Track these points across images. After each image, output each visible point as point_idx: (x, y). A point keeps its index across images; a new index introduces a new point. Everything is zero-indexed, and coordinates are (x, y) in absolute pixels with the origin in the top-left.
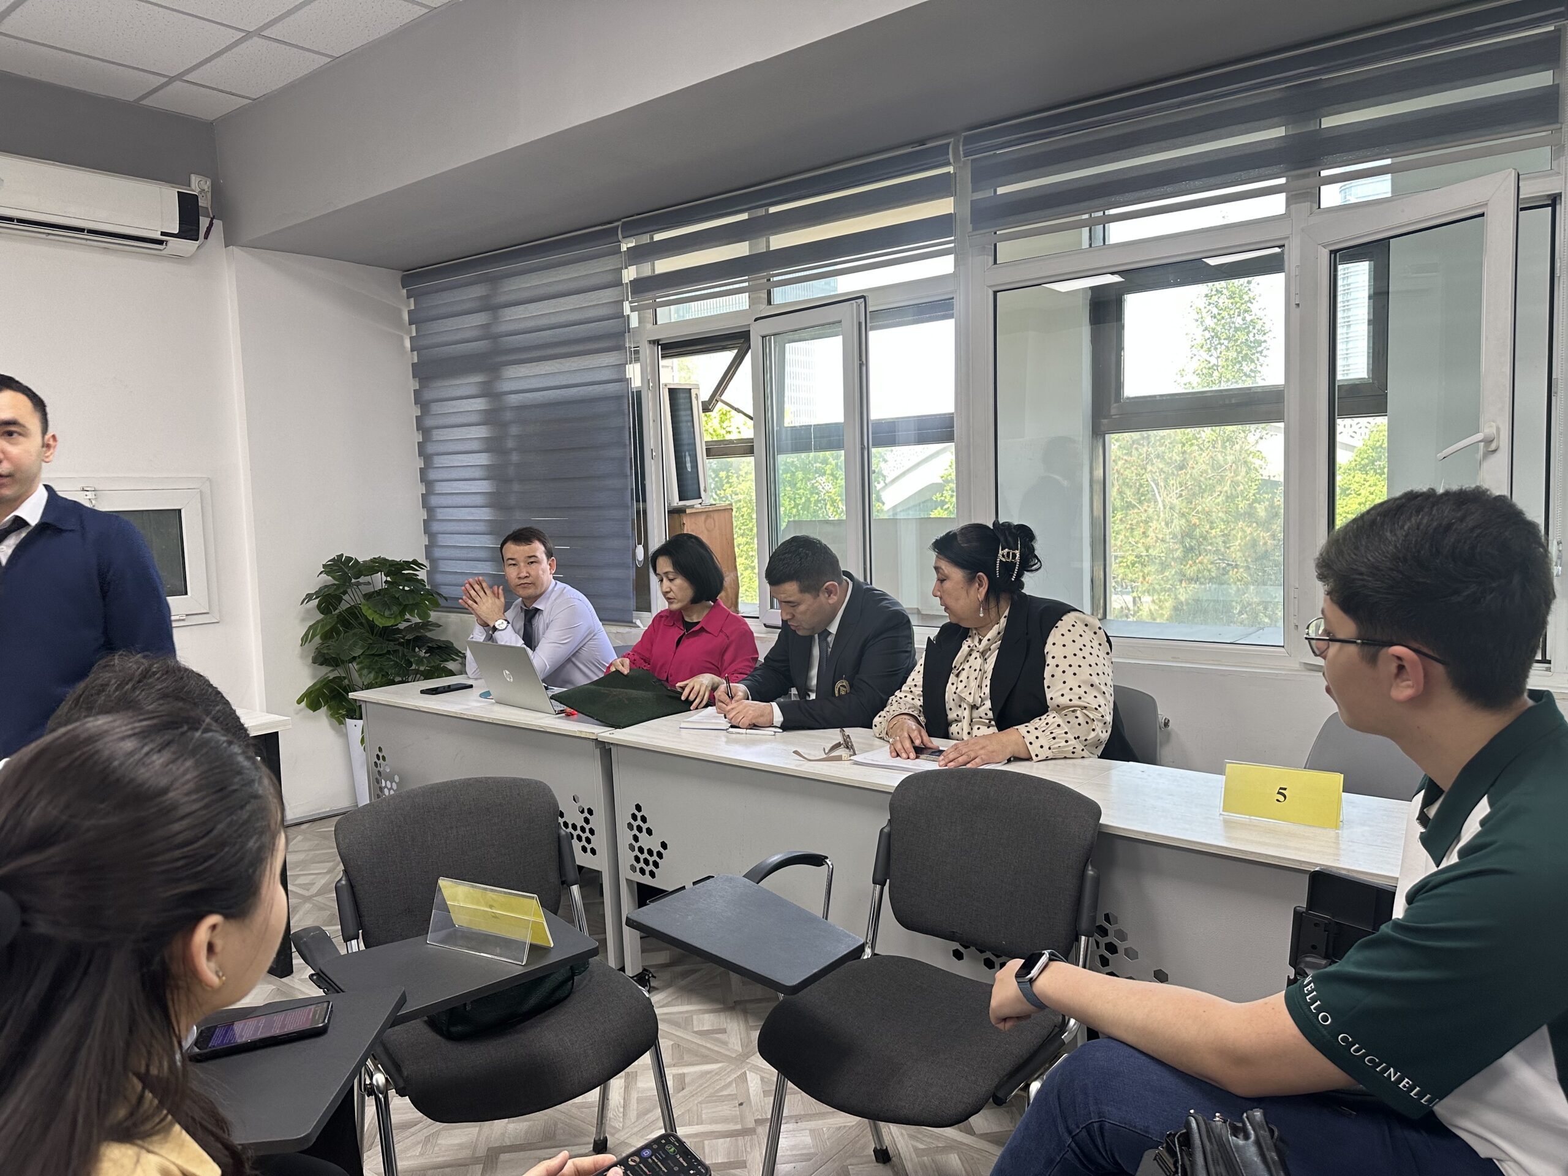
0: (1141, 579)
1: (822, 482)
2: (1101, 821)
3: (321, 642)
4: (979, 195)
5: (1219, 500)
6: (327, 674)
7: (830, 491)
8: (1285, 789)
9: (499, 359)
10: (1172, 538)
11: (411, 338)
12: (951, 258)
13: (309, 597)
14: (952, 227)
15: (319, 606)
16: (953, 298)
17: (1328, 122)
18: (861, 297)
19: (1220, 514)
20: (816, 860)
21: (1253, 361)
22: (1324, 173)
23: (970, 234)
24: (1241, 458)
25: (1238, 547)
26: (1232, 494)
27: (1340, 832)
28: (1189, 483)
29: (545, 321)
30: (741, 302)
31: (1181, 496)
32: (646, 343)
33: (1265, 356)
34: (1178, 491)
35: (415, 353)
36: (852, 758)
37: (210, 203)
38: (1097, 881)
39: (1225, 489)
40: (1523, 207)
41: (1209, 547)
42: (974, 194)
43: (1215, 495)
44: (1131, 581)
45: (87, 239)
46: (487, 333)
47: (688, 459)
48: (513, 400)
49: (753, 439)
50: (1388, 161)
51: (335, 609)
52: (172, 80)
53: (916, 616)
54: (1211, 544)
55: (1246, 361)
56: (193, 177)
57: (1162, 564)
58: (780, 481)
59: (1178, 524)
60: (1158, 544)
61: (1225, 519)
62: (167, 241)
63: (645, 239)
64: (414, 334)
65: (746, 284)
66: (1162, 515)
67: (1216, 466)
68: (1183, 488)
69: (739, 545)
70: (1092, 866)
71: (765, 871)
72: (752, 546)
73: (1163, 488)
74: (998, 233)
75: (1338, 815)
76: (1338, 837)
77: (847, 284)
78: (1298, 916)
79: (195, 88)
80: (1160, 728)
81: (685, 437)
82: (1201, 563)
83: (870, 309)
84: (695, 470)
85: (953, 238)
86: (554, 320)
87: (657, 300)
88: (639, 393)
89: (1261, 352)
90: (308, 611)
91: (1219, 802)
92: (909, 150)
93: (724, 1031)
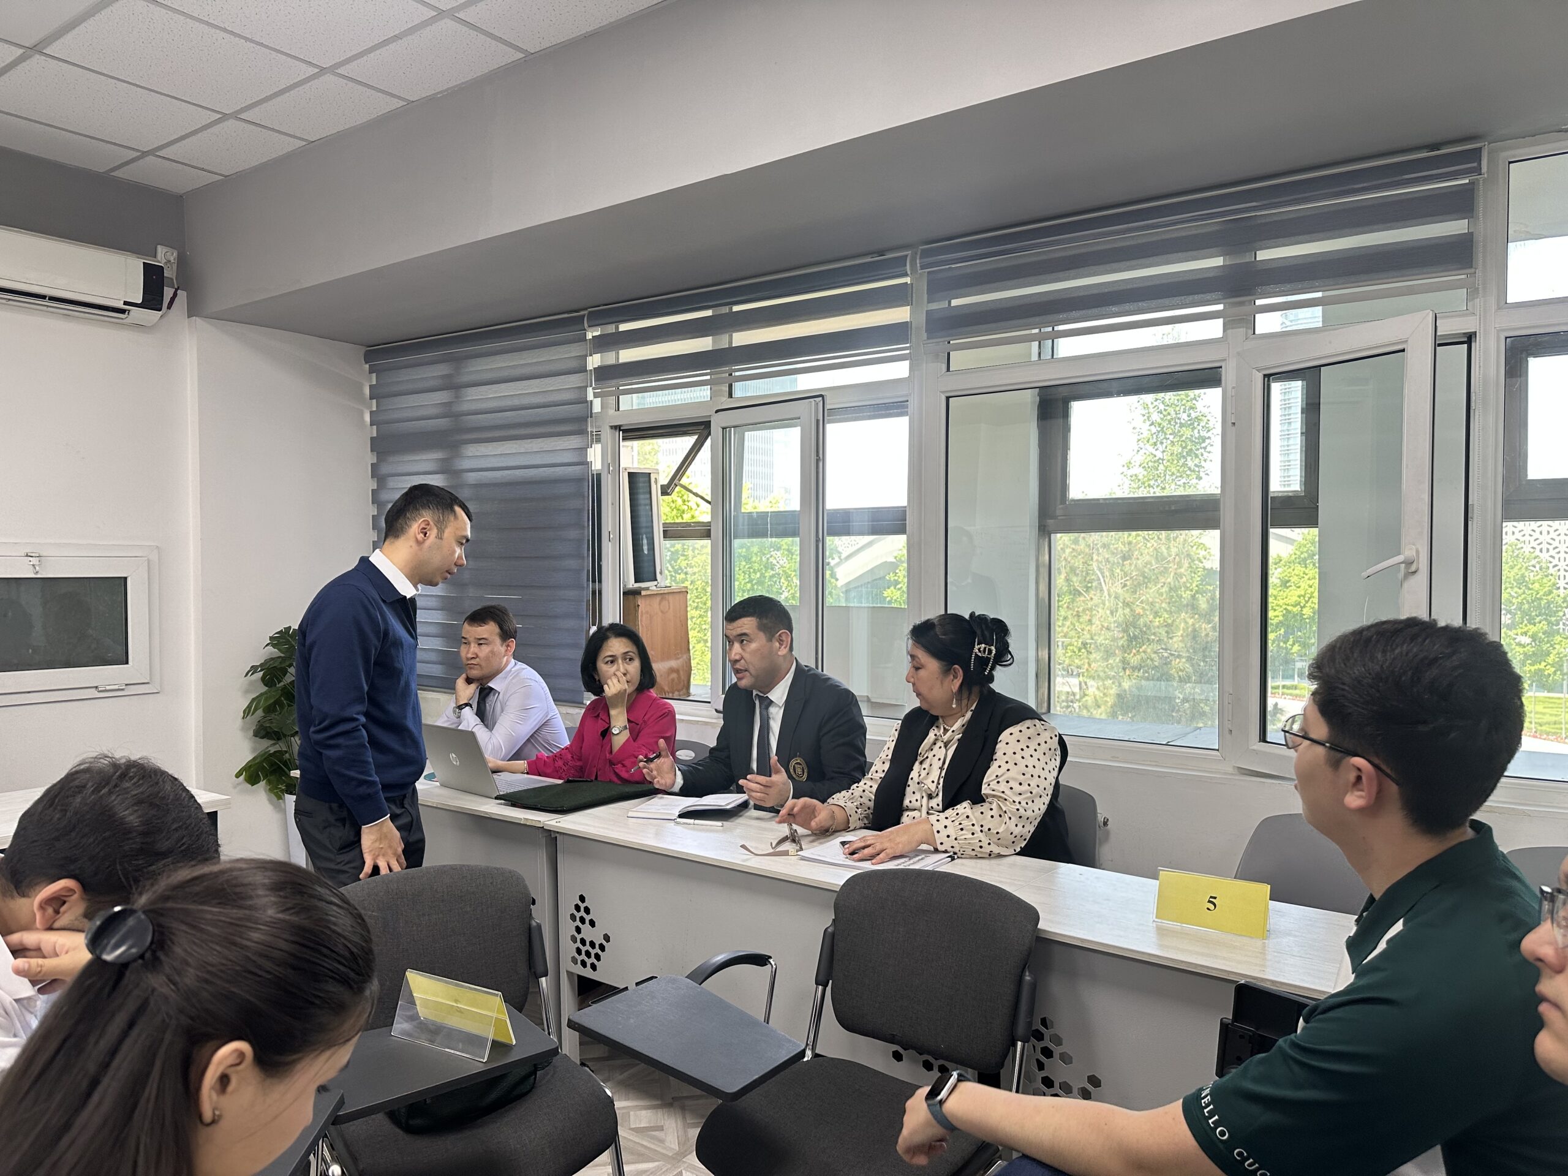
0: (1086, 666)
1: (777, 557)
2: (1039, 926)
3: (263, 715)
4: (934, 306)
5: (1163, 590)
6: (267, 748)
7: (785, 565)
8: (1215, 898)
9: (458, 437)
10: (1117, 627)
11: (371, 413)
12: (907, 363)
13: (254, 669)
14: (908, 336)
15: (263, 679)
16: (907, 401)
17: (1263, 255)
18: (819, 396)
19: (1164, 605)
20: (760, 960)
21: (1197, 456)
22: (1259, 302)
23: (924, 342)
24: (1184, 551)
25: (1181, 638)
26: (1175, 586)
27: (1266, 941)
28: (1134, 574)
29: (509, 403)
30: (703, 394)
31: (1125, 585)
32: (608, 429)
33: (1209, 452)
34: (1123, 581)
35: (375, 427)
36: (799, 853)
37: (175, 274)
38: (1034, 986)
39: (1169, 580)
40: (1440, 343)
41: (1153, 637)
42: (930, 304)
43: (1159, 586)
44: (1077, 667)
45: (48, 306)
46: (448, 411)
47: (645, 541)
48: (472, 478)
49: (710, 522)
50: (1319, 295)
51: (280, 682)
52: (144, 154)
53: (866, 703)
54: (1154, 634)
55: (1190, 456)
56: (159, 248)
57: (1107, 651)
58: (736, 555)
59: (1122, 614)
60: (1103, 632)
61: (1168, 609)
62: (129, 311)
63: (610, 329)
64: (374, 409)
65: (708, 377)
66: (1107, 602)
67: (1159, 557)
68: (1128, 578)
69: (692, 618)
70: (1029, 972)
71: (709, 971)
72: (705, 619)
73: (1109, 577)
74: (951, 342)
75: (1265, 925)
76: (1265, 947)
77: (807, 382)
78: (1225, 1028)
79: (168, 163)
80: (1099, 827)
81: (643, 521)
82: (1144, 652)
83: (827, 407)
84: (652, 552)
85: (908, 345)
86: (516, 402)
87: (620, 388)
88: (599, 476)
89: (1205, 448)
90: (251, 683)
91: (1152, 907)
92: (868, 260)
93: (661, 1128)
